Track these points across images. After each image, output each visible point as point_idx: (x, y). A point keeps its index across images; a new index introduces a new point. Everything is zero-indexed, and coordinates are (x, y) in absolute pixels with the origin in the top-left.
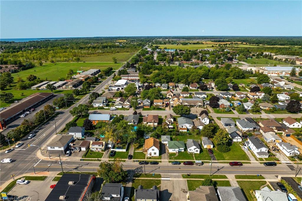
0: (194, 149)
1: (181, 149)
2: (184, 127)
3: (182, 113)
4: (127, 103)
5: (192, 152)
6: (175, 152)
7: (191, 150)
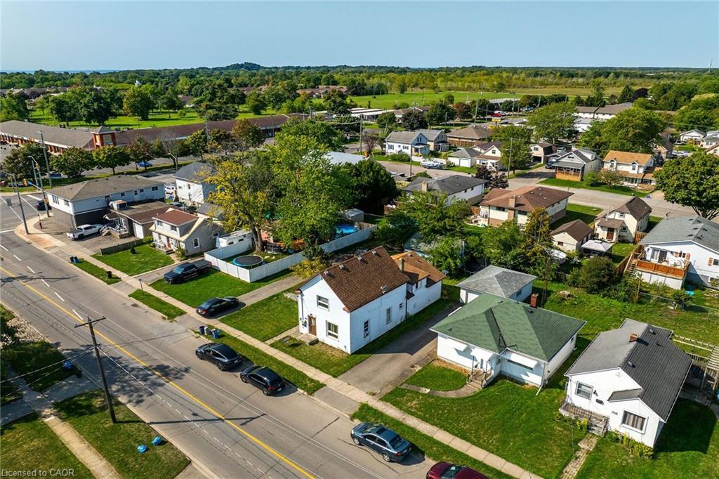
0: (616, 396)
1: (515, 357)
2: (672, 260)
3: (699, 194)
4: (494, 152)
5: (591, 415)
6: (466, 364)
7: (588, 396)
